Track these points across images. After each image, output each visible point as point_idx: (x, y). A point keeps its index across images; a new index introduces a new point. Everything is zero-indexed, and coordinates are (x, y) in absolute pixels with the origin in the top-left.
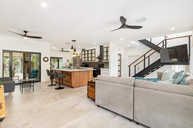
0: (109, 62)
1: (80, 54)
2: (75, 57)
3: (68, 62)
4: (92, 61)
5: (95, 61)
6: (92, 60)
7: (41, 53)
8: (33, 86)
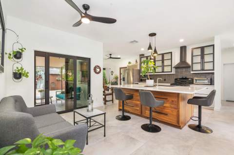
0: (214, 73)
1: (136, 61)
2: (126, 67)
3: (112, 75)
4: (163, 72)
5: (171, 72)
6: (165, 71)
7: (90, 59)
8: (105, 126)
